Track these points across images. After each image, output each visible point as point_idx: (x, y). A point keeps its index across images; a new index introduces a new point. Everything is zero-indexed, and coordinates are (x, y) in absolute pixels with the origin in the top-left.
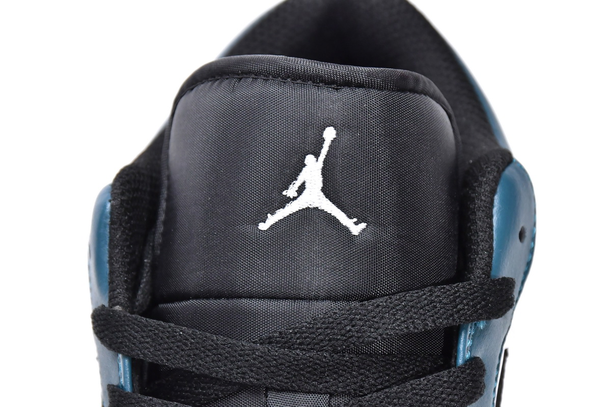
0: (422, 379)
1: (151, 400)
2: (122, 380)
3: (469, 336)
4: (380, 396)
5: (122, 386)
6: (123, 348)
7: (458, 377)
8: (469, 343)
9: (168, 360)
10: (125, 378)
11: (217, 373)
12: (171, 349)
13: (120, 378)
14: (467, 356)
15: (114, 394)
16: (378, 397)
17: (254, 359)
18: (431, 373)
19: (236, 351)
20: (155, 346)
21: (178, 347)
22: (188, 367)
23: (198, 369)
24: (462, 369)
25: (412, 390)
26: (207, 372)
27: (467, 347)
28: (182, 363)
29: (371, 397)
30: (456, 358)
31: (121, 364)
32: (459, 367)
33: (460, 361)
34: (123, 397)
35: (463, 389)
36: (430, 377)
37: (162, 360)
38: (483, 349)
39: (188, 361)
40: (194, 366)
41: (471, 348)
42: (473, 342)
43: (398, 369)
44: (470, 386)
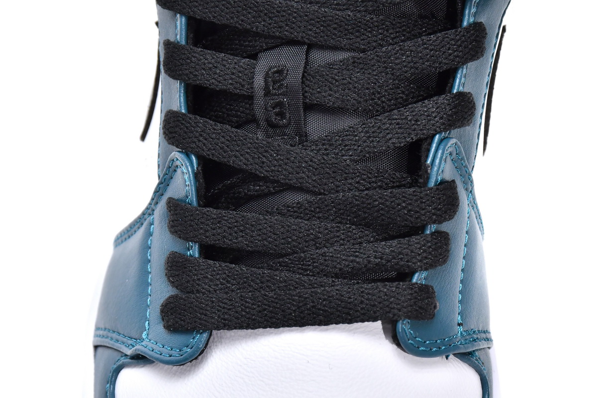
0: (432, 36)
1: (201, 51)
2: (178, 37)
3: (474, 3)
4: (395, 48)
5: (178, 42)
6: (176, 6)
7: (464, 36)
8: (473, 10)
9: (214, 17)
10: (181, 35)
11: (257, 28)
12: (217, 7)
13: (176, 35)
14: (472, 20)
15: (169, 46)
16: (394, 50)
17: (289, 14)
18: (440, 31)
19: (274, 8)
20: (203, 4)
21: (223, 5)
22: (232, 23)
23: (240, 24)
24: (467, 29)
25: (423, 44)
26: (249, 27)
27: (472, 12)
28: (227, 19)
29: (387, 49)
30: (462, 21)
31: (178, 23)
32: (465, 28)
33: (465, 24)
34: (177, 48)
35: (468, 47)
36: (439, 34)
37: (209, 17)
38: (485, 16)
39: (232, 18)
40: (238, 22)
41: (475, 15)
42: (477, 9)
43: (412, 31)
44: (473, 45)
